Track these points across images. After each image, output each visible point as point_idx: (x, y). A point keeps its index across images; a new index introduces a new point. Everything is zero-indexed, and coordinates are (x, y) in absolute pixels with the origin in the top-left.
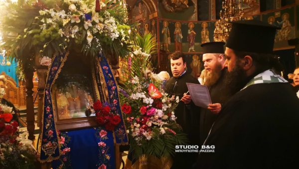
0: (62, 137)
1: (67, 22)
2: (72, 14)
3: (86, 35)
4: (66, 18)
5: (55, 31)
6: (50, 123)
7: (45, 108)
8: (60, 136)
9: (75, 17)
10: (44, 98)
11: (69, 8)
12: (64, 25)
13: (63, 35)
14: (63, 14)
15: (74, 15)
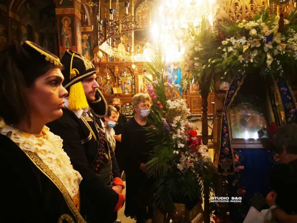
0: (236, 155)
1: (248, 47)
2: (252, 39)
3: (266, 58)
4: (246, 44)
5: (235, 58)
6: (227, 142)
7: (222, 128)
8: (234, 154)
9: (255, 42)
10: (222, 119)
11: (250, 34)
12: (244, 51)
13: (243, 61)
14: (243, 40)
15: (255, 40)
